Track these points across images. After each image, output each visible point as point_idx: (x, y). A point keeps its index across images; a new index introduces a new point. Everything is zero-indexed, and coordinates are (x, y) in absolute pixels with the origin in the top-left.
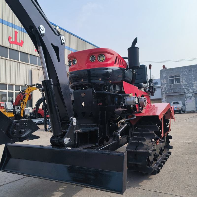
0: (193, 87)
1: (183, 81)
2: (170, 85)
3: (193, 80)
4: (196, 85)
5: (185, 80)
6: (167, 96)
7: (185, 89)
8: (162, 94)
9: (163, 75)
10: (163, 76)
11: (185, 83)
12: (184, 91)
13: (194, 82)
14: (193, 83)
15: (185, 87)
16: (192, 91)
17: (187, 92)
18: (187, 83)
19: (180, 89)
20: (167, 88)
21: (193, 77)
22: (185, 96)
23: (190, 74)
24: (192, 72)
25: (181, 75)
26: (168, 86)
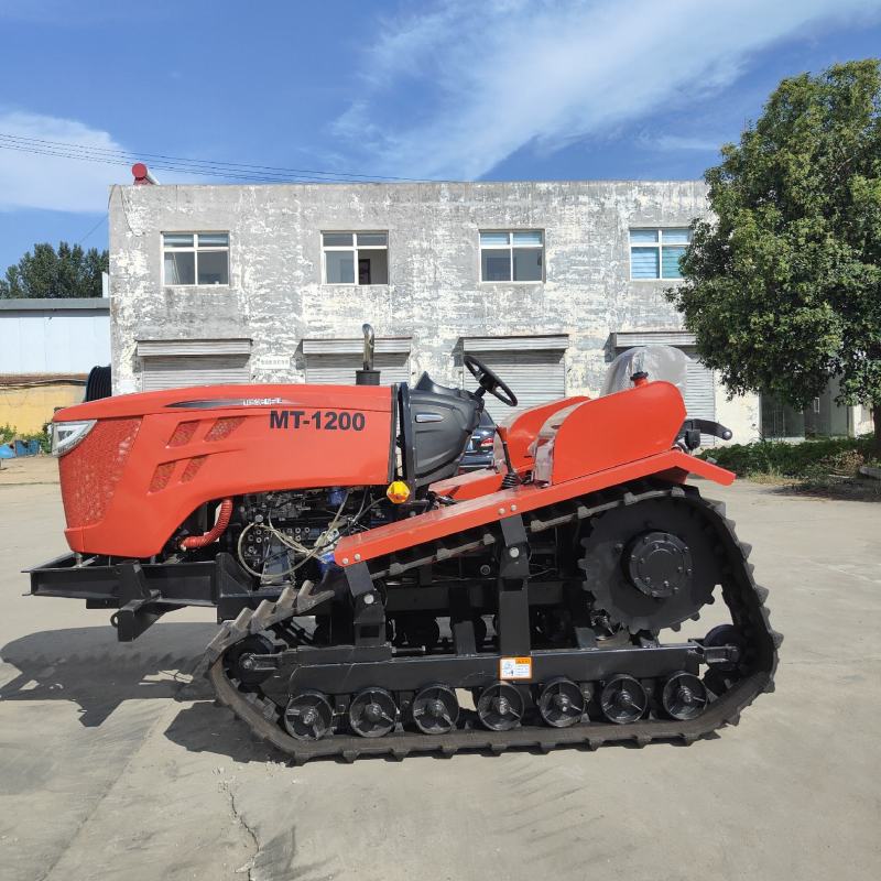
0: (299, 315)
1: (243, 272)
2: (169, 293)
3: (299, 273)
4: (314, 306)
5: (257, 272)
6: (147, 359)
7: (256, 321)
8: (117, 346)
9: (132, 226)
10: (129, 229)
11: (258, 285)
12: (246, 336)
13: (306, 288)
14: (299, 292)
15: (254, 313)
16: (292, 335)
17: (267, 342)
18: (268, 291)
19: (226, 319)
20: (149, 308)
21: (301, 257)
22: (254, 363)
23: (286, 234)
24: (298, 227)
25: (236, 238)
26: (156, 295)
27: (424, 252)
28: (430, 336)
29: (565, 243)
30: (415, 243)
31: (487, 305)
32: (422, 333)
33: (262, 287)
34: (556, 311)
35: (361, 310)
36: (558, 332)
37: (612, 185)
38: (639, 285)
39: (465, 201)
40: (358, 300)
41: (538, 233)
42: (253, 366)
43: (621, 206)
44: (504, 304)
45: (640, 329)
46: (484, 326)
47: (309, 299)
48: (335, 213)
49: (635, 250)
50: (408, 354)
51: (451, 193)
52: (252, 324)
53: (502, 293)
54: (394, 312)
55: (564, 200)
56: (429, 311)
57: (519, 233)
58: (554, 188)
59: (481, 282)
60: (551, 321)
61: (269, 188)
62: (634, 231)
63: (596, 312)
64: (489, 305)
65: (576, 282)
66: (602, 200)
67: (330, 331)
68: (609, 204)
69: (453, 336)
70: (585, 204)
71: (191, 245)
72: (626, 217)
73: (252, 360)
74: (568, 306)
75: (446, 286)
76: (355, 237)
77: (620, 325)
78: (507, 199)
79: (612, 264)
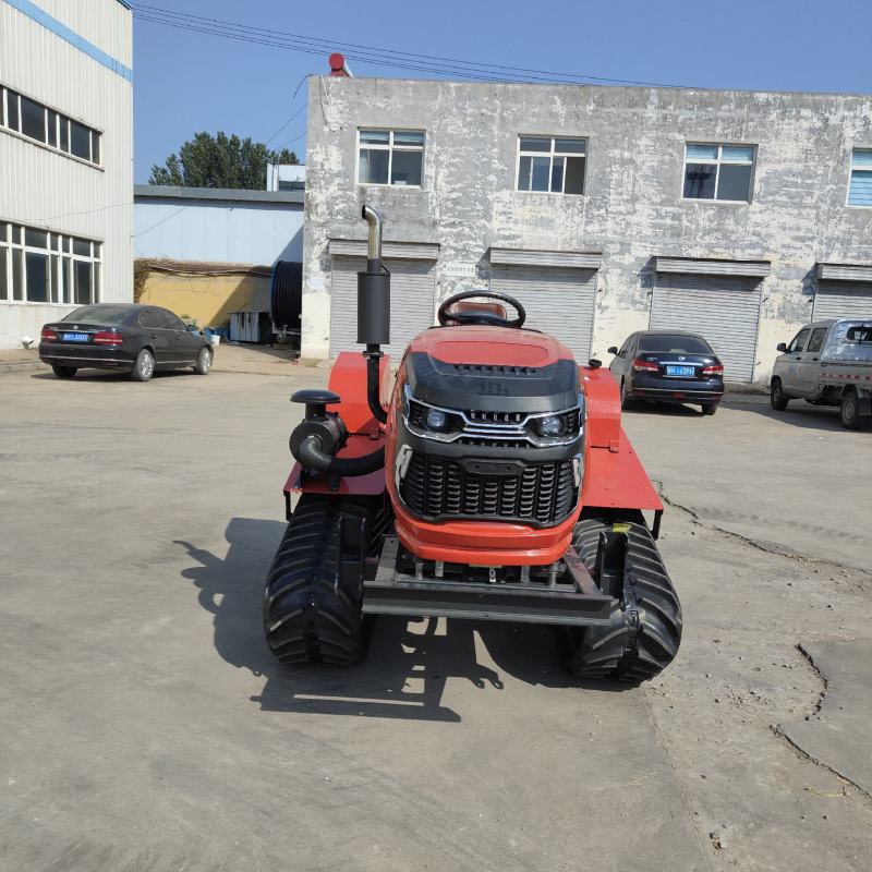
0: (489, 221)
2: (363, 191)
3: (492, 178)
4: (504, 213)
5: (451, 174)
6: (337, 257)
7: (445, 226)
8: (309, 242)
9: (329, 120)
10: (326, 123)
11: (450, 189)
12: (434, 241)
13: (498, 194)
14: (490, 197)
15: (444, 217)
16: (480, 243)
17: (455, 249)
18: (460, 194)
19: (415, 222)
20: (342, 206)
21: (496, 161)
22: (441, 269)
23: (483, 135)
24: (495, 128)
25: (431, 137)
26: (349, 193)
27: (624, 162)
28: (622, 253)
29: (779, 162)
30: (617, 152)
31: (685, 223)
32: (612, 249)
33: (454, 190)
34: (759, 235)
35: (553, 221)
36: (758, 258)
37: (841, 99)
38: (855, 213)
39: (675, 109)
40: (550, 209)
41: (751, 149)
42: (439, 271)
43: (848, 123)
44: (704, 223)
45: (849, 261)
46: (680, 246)
47: (501, 204)
48: (534, 115)
49: (856, 173)
50: (596, 270)
51: (660, 100)
52: (440, 229)
53: (703, 211)
54: (587, 224)
55: (784, 113)
56: (623, 226)
57: (729, 147)
58: (775, 99)
59: (682, 199)
60: (753, 246)
61: (469, 87)
62: (858, 152)
63: (802, 240)
64: (688, 224)
65: (784, 205)
66: (827, 115)
67: (518, 241)
68: (834, 120)
69: (646, 254)
70: (806, 119)
71: (387, 143)
72: (851, 135)
73: (439, 266)
74: (772, 230)
75: (644, 200)
76: (553, 142)
77: (828, 255)
78: (720, 109)
79: (828, 188)
